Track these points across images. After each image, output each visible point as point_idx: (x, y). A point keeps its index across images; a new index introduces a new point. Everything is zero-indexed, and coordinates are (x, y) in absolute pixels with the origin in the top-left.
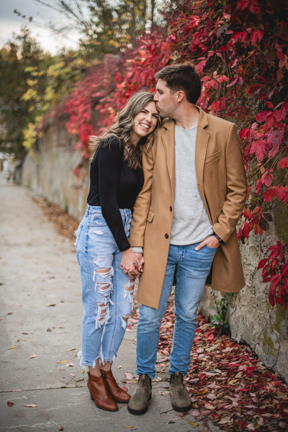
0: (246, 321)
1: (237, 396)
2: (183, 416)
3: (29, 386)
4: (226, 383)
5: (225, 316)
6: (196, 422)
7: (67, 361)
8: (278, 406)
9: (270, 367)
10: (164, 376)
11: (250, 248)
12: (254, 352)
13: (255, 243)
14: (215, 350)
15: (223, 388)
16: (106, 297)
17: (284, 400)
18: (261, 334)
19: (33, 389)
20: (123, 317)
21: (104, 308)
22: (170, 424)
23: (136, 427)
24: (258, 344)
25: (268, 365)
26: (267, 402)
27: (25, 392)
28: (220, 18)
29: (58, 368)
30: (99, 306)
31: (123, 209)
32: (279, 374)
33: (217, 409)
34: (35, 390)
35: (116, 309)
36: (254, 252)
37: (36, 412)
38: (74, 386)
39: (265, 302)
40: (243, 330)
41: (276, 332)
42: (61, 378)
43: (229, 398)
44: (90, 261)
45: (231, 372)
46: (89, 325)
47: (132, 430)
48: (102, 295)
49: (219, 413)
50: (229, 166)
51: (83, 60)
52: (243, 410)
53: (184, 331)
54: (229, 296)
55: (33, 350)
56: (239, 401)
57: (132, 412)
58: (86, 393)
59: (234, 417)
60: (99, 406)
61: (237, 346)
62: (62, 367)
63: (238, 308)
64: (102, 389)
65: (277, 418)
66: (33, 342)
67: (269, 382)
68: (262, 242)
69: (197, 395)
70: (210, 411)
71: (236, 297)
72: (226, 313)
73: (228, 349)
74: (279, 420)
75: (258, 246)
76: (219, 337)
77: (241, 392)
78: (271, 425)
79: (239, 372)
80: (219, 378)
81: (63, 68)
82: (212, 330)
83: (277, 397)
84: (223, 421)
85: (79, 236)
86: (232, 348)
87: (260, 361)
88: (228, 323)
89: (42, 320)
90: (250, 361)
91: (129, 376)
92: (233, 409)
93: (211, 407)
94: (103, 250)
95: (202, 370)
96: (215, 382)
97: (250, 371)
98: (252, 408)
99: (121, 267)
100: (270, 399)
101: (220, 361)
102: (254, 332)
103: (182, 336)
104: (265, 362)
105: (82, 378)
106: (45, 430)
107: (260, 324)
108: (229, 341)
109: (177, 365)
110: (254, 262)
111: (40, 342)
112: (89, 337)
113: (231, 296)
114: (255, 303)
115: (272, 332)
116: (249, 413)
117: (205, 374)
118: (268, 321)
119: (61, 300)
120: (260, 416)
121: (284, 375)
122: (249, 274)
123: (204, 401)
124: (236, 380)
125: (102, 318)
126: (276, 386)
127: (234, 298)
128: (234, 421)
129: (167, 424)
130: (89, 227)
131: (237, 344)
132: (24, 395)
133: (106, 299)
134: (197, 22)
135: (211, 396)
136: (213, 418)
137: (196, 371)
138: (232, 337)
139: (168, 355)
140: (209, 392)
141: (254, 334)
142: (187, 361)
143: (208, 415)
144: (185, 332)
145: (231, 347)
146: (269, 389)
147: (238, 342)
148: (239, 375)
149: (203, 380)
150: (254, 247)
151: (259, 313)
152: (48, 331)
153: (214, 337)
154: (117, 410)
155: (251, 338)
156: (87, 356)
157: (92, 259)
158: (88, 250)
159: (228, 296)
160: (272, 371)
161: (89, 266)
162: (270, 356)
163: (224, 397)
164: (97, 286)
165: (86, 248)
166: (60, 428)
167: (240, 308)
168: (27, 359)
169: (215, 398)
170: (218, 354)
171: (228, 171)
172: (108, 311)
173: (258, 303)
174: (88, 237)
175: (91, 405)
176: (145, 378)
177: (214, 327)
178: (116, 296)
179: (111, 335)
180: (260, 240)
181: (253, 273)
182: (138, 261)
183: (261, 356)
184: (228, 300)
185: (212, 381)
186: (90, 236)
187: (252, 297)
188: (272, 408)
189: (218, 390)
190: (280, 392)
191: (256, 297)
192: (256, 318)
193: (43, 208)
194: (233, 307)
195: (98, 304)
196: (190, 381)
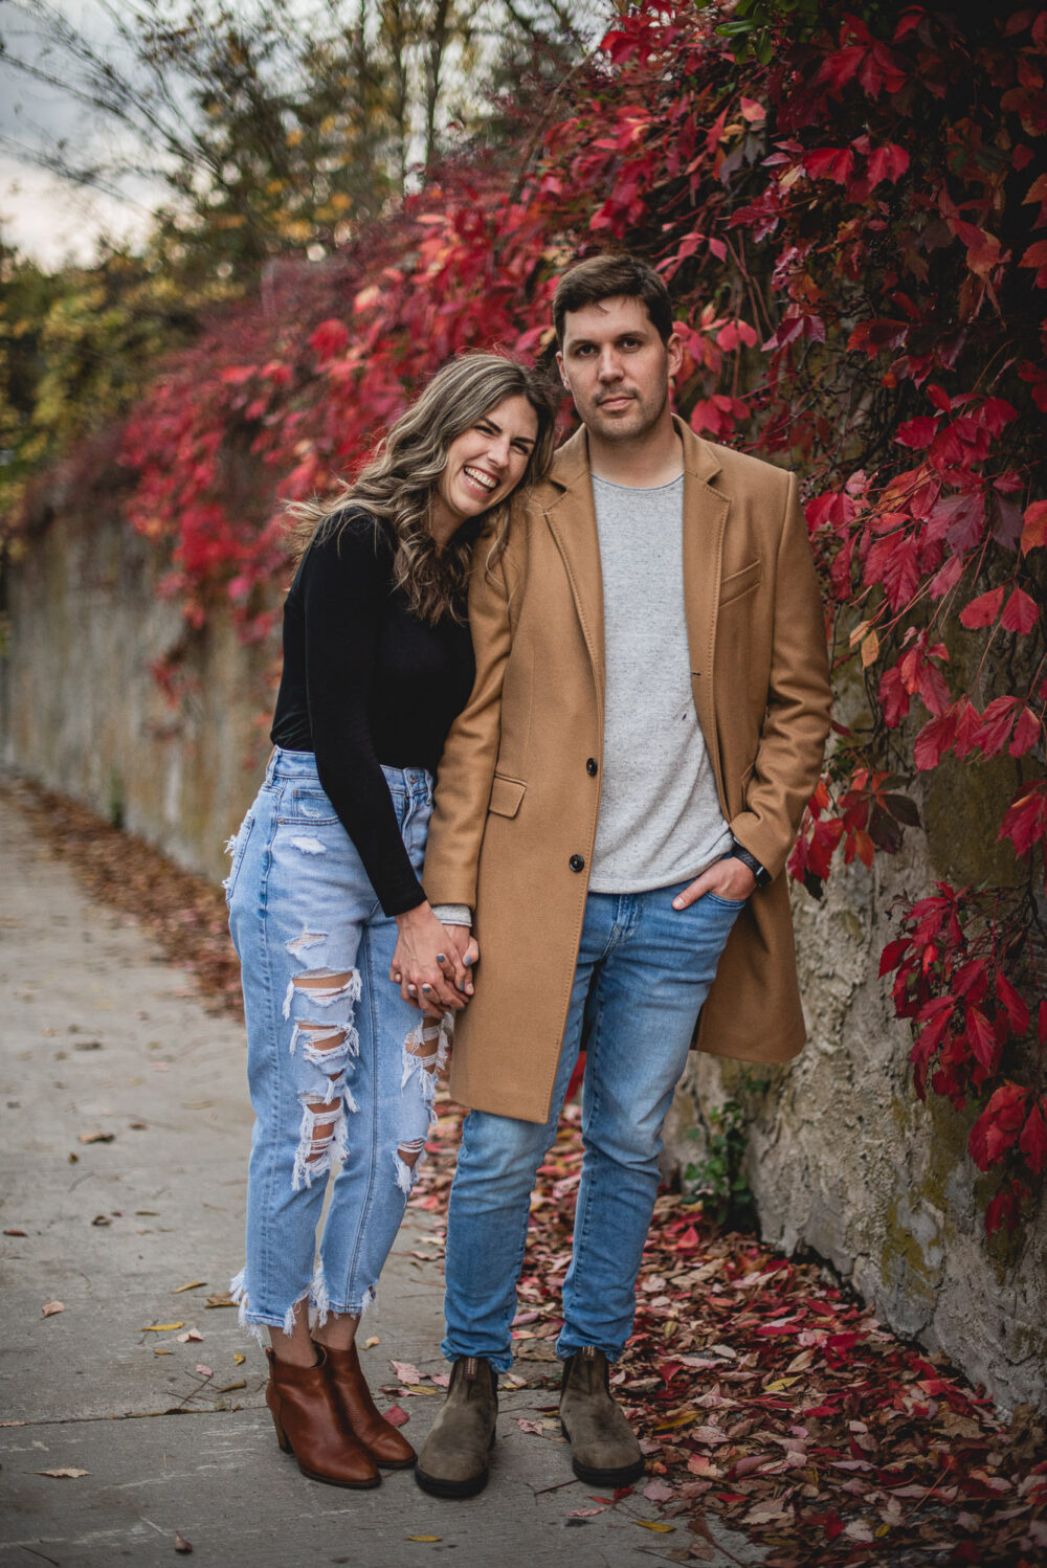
0: (818, 1179)
1: (802, 1431)
2: (616, 1502)
3: (48, 1407)
4: (758, 1390)
5: (740, 1163)
6: (663, 1518)
7: (180, 1324)
8: (951, 1459)
9: (908, 1335)
10: (533, 1370)
11: (833, 918)
12: (849, 1284)
13: (850, 899)
14: (706, 1281)
15: (747, 1406)
16: (334, 1077)
17: (968, 1440)
18: (873, 1221)
19: (64, 1418)
20: (399, 1152)
21: (325, 1118)
22: (573, 1529)
23: (452, 1539)
24: (862, 1254)
25: (903, 1328)
26: (907, 1447)
27: (38, 1428)
28: (728, 115)
29: (148, 1347)
30: (306, 1109)
31: (401, 766)
32: (944, 1357)
33: (732, 1476)
34: (73, 1421)
35: (375, 1123)
36: (846, 931)
37: (85, 1495)
38: (211, 1406)
39: (889, 1107)
40: (805, 1211)
41: (932, 1208)
42: (165, 1381)
43: (774, 1437)
44: (275, 946)
45: (774, 1354)
46: (271, 1179)
47: (437, 1549)
48: (318, 1068)
49: (743, 1488)
50: (783, 615)
51: (171, 282)
52: (825, 1478)
53: (616, 1199)
54: (753, 1091)
55: (51, 1290)
56: (809, 1447)
57: (433, 1487)
58: (260, 1427)
59: (798, 1501)
60: (309, 1471)
61: (785, 1268)
62: (163, 1344)
63: (787, 1132)
64: (320, 1411)
65: (950, 1501)
66: (45, 1263)
67: (909, 1382)
68: (877, 894)
69: (656, 1433)
70: (710, 1484)
71: (780, 1096)
72: (741, 1154)
73: (754, 1279)
74: (956, 1508)
75: (862, 910)
76: (716, 1239)
77: (813, 1419)
78: (931, 1523)
79: (799, 1352)
80: (731, 1374)
81: (99, 310)
82: (691, 1215)
83: (942, 1432)
84: (759, 1516)
85: (242, 855)
86: (770, 1275)
87: (872, 1314)
88: (747, 1191)
89: (73, 1188)
90: (837, 1317)
91: (407, 1373)
92: (792, 1476)
93: (713, 1471)
94: (323, 906)
95: (666, 1348)
96: (717, 1388)
97: (841, 1348)
98: (859, 1469)
99: (392, 974)
100: (920, 1441)
101: (730, 1317)
102: (849, 1213)
103: (609, 1217)
104: (891, 1319)
105: (238, 1381)
106: (126, 1553)
107: (872, 1185)
108: (755, 1251)
109: (589, 1324)
110: (849, 966)
111: (72, 1261)
112: (273, 1221)
113: (759, 1094)
114: (849, 1112)
115: (917, 1208)
116: (848, 1485)
117: (677, 1363)
118: (902, 1173)
119: (134, 1122)
120: (890, 1495)
121: (963, 1358)
122: (830, 1010)
123: (686, 1452)
124: (793, 1380)
125: (320, 1155)
126: (937, 1397)
127: (771, 1097)
128: (798, 1515)
129: (562, 1526)
130: (274, 824)
131: (784, 1263)
132: (37, 1439)
133: (331, 1085)
134: (637, 130)
135: (709, 1433)
136: (721, 1505)
137: (647, 1351)
138: (765, 1238)
139: (540, 1300)
140: (699, 1420)
141: (847, 1221)
142: (624, 1306)
143: (703, 1495)
144: (618, 1205)
145: (763, 1271)
146: (915, 1406)
147: (789, 1255)
148: (800, 1363)
149: (674, 1380)
150: (849, 913)
151: (867, 1146)
152: (95, 1223)
153: (700, 1241)
154: (375, 1483)
155: (837, 1236)
156: (264, 1290)
157: (282, 938)
158: (270, 907)
159: (748, 1095)
160: (915, 1345)
161: (271, 965)
162: (910, 1296)
163: (754, 1436)
164: (301, 1037)
165: (264, 897)
166: (180, 1545)
167: (795, 1134)
168: (32, 1320)
169: (724, 1438)
170: (718, 1295)
171: (779, 632)
172: (342, 1130)
173: (864, 1113)
174: (269, 860)
175: (283, 1470)
176: (478, 1371)
177: (699, 1205)
178: (375, 1075)
179: (355, 1216)
180: (869, 888)
181: (844, 1004)
182: (453, 952)
183: (873, 1298)
184: (750, 1107)
185: (708, 1383)
186: (279, 856)
187: (838, 1092)
188: (928, 1466)
189: (729, 1414)
190: (953, 1415)
191: (857, 1088)
192: (854, 1164)
193: (27, 812)
194: (766, 1132)
195: (305, 1101)
196: (626, 1386)
